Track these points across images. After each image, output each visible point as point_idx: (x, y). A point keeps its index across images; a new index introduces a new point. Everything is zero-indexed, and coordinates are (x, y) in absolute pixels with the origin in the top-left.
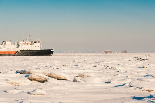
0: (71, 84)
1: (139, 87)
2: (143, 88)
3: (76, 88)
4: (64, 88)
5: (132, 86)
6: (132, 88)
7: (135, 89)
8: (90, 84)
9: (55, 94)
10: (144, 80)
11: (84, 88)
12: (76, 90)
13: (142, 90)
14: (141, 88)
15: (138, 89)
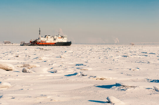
0: (24, 75)
1: (92, 76)
2: (96, 77)
3: (32, 79)
4: (19, 79)
5: (85, 75)
6: (86, 77)
7: (89, 78)
8: (42, 74)
9: (22, 86)
10: (84, 69)
11: (39, 78)
12: (32, 81)
13: (96, 78)
14: (95, 77)
15: (92, 78)
